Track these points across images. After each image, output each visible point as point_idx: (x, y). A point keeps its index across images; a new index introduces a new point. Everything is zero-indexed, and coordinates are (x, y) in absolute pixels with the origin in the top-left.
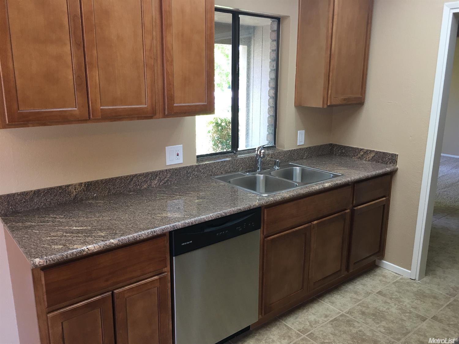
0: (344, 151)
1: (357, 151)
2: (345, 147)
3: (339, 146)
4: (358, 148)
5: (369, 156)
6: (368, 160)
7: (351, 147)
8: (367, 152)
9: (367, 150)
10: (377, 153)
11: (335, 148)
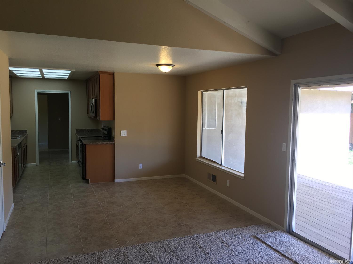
8: (16, 131)
10: (20, 131)
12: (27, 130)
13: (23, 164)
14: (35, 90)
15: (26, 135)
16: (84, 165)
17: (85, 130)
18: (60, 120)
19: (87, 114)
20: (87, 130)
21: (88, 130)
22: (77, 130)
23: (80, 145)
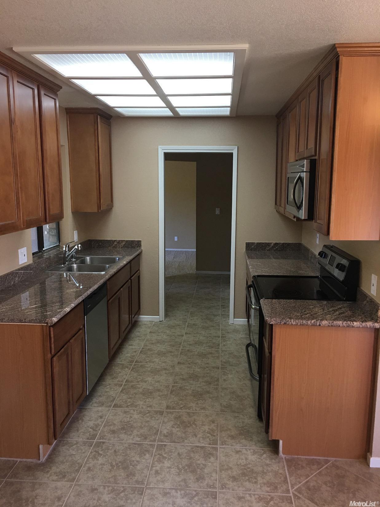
0: (100, 244)
1: (111, 242)
2: (101, 241)
3: (96, 240)
4: (112, 240)
5: (121, 244)
6: (120, 247)
7: (107, 240)
8: (119, 242)
9: (119, 241)
10: (127, 241)
11: (93, 242)
12: (140, 241)
13: (132, 316)
14: (159, 146)
15: (138, 252)
16: (266, 376)
17: (268, 244)
18: (218, 212)
19: (276, 204)
20: (272, 244)
21: (276, 244)
22: (248, 245)
23: (253, 310)
